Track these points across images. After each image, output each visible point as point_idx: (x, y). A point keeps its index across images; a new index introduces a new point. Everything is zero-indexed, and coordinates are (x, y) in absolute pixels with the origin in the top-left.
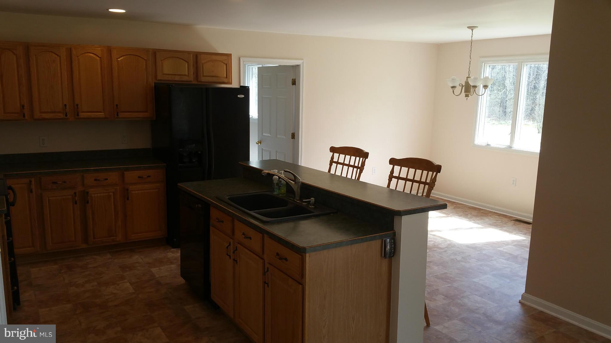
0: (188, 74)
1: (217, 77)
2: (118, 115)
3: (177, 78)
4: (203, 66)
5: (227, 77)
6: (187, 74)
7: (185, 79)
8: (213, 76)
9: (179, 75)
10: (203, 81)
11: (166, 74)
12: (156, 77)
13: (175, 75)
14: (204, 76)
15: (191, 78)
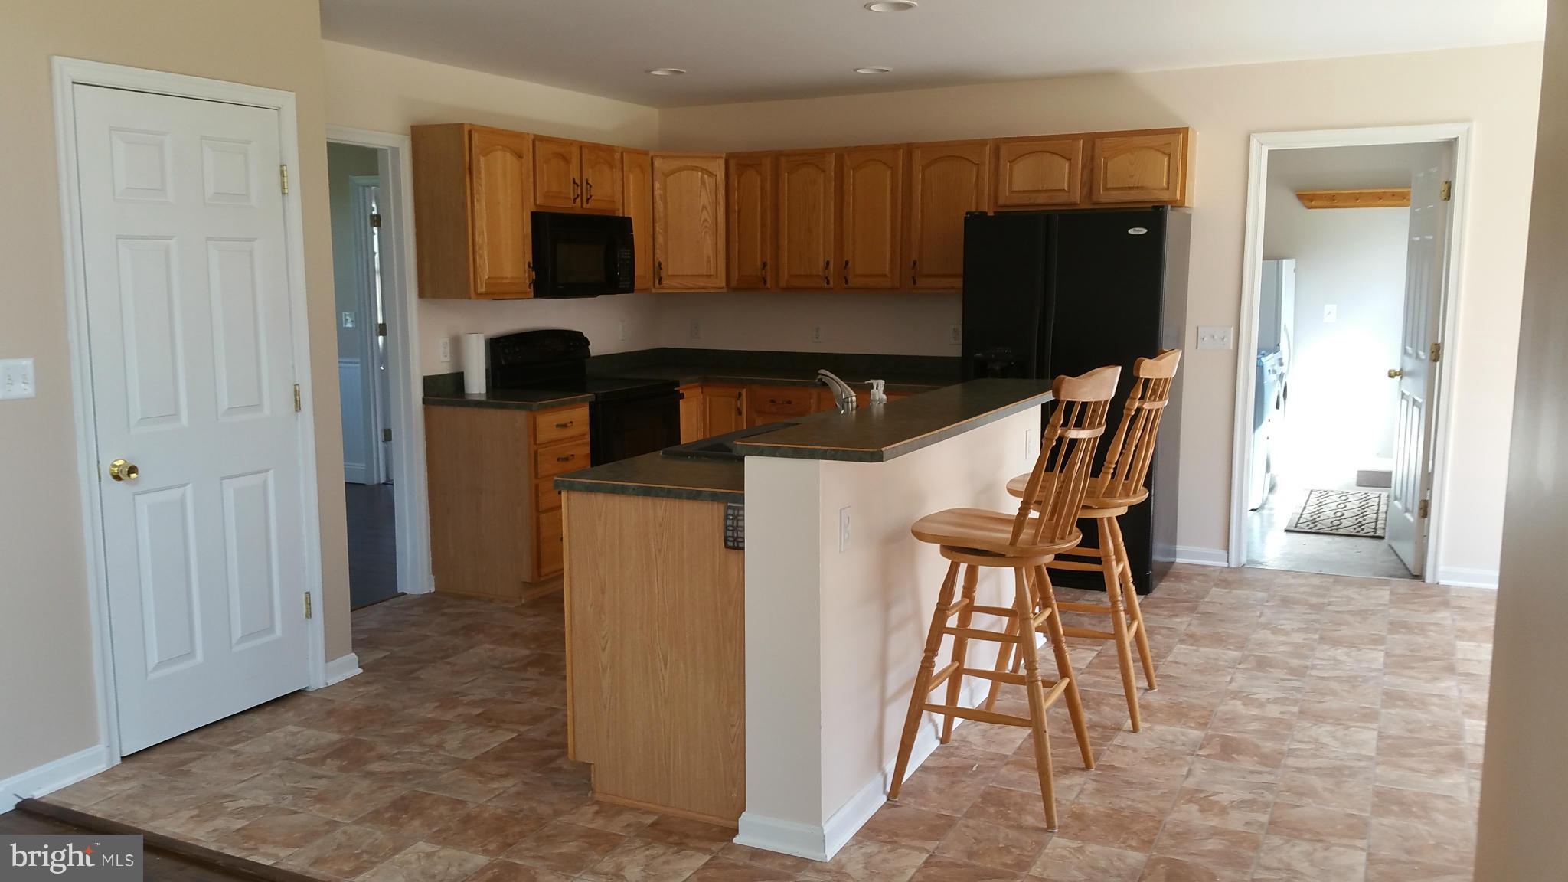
0: (1069, 186)
1: (1142, 188)
2: (915, 282)
3: (1041, 199)
4: (1106, 164)
5: (1168, 188)
6: (1066, 189)
7: (1061, 198)
8: (1130, 188)
9: (1046, 191)
10: (1102, 200)
11: (1019, 192)
12: (996, 197)
13: (1038, 191)
14: (1106, 189)
15: (1076, 196)
